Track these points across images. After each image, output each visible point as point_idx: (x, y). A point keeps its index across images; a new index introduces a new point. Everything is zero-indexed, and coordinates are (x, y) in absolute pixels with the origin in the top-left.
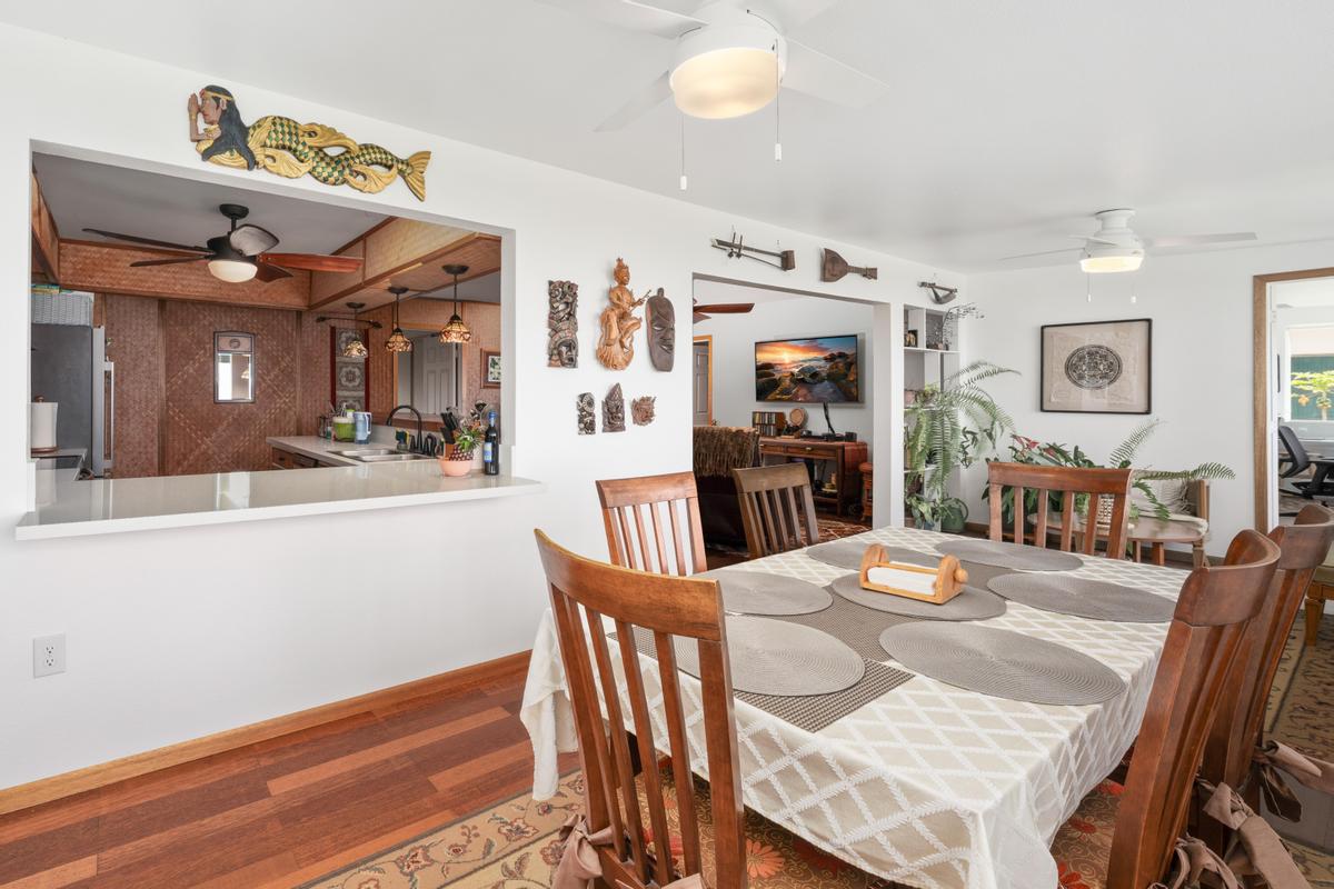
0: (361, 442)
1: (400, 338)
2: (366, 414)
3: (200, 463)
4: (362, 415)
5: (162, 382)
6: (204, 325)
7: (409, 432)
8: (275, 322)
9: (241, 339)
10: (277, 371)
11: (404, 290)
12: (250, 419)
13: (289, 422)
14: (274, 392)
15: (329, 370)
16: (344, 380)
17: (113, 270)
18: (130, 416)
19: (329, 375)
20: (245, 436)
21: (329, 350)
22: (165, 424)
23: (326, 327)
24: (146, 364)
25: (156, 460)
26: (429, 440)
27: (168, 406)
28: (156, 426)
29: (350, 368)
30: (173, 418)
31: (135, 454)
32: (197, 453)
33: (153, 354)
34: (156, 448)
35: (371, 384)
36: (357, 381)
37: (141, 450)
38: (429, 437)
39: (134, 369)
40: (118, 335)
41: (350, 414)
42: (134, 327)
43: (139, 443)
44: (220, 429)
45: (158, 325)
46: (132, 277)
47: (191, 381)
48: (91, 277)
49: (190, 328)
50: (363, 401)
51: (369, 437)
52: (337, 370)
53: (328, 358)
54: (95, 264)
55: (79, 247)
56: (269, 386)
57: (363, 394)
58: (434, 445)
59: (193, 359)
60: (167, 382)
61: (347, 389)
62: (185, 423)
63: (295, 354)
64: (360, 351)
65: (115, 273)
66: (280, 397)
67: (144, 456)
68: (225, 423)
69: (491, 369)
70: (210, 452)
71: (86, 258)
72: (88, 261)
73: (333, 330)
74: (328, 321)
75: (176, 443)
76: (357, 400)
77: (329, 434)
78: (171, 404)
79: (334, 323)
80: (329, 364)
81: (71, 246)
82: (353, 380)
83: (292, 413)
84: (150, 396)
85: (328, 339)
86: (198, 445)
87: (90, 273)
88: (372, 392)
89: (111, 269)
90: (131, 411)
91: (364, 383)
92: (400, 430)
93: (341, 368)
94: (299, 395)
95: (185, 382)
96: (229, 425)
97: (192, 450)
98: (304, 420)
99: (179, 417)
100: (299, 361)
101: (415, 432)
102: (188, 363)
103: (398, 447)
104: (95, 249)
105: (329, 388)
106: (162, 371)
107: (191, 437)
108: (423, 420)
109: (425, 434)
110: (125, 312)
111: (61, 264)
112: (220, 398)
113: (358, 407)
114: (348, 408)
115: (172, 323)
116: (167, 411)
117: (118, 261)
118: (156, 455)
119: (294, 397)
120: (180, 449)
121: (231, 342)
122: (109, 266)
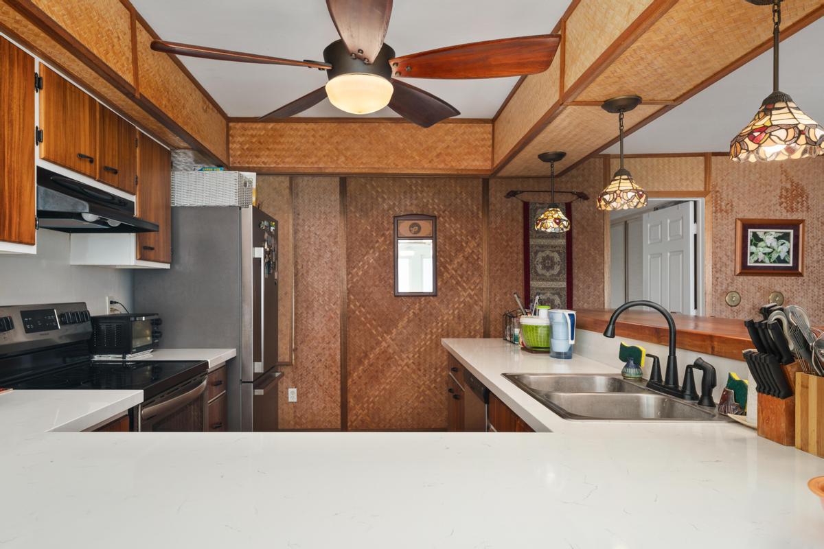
0: (559, 355)
1: (626, 185)
2: (567, 312)
3: (381, 363)
4: (562, 316)
5: (343, 273)
6: (384, 210)
7: (646, 347)
8: (459, 201)
9: (421, 223)
10: (460, 259)
11: (634, 102)
12: (431, 314)
13: (474, 320)
14: (458, 283)
15: (521, 256)
16: (539, 268)
17: (279, 147)
18: (315, 309)
19: (521, 262)
20: (426, 334)
21: (521, 231)
22: (347, 318)
23: (517, 203)
24: (328, 255)
25: (338, 357)
26: (698, 374)
27: (349, 299)
28: (338, 321)
29: (548, 252)
30: (354, 312)
31: (319, 350)
32: (377, 350)
33: (336, 243)
34: (339, 343)
35: (575, 271)
36: (557, 269)
37: (325, 345)
38: (698, 365)
39: (318, 260)
40: (304, 226)
41: (544, 311)
42: (317, 215)
43: (323, 338)
44: (400, 325)
45: (341, 213)
46: (295, 153)
47: (371, 272)
48: (257, 157)
49: (370, 214)
50: (564, 293)
51: (572, 348)
52: (532, 255)
53: (521, 242)
54: (260, 142)
55: (246, 125)
56: (452, 277)
57: (564, 284)
58: (710, 383)
59: (373, 247)
60: (348, 274)
61: (543, 278)
62: (366, 318)
63: (481, 239)
64: (558, 221)
65: (279, 150)
66: (465, 290)
67: (327, 352)
68: (406, 319)
69: (751, 248)
70: (391, 351)
71: (253, 136)
72: (254, 140)
73: (526, 205)
74: (519, 196)
75: (357, 339)
76: (557, 292)
77: (516, 339)
78: (352, 297)
79: (526, 197)
80: (521, 248)
81: (239, 125)
82: (552, 267)
83: (477, 308)
84: (332, 288)
85: (521, 218)
86: (378, 343)
87: (255, 153)
88: (575, 282)
89: (276, 146)
90: (316, 304)
91: (564, 272)
92: (629, 343)
93: (536, 253)
94: (486, 286)
95: (365, 273)
96: (409, 321)
97: (372, 348)
98: (492, 317)
99: (360, 312)
100: (485, 246)
101: (662, 352)
102: (367, 253)
103: (623, 373)
104: (260, 125)
105: (521, 278)
106: (343, 262)
107: (371, 333)
108: (678, 327)
109: (686, 358)
110: (310, 201)
111: (231, 145)
112: (399, 291)
113: (557, 301)
114: (542, 303)
115: (353, 210)
116: (348, 305)
117: (281, 136)
118: (338, 352)
119: (481, 289)
120: (360, 347)
121: (412, 226)
122: (274, 142)
